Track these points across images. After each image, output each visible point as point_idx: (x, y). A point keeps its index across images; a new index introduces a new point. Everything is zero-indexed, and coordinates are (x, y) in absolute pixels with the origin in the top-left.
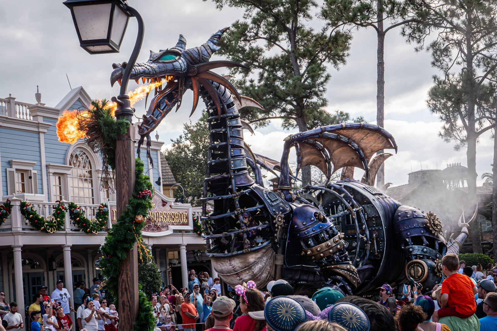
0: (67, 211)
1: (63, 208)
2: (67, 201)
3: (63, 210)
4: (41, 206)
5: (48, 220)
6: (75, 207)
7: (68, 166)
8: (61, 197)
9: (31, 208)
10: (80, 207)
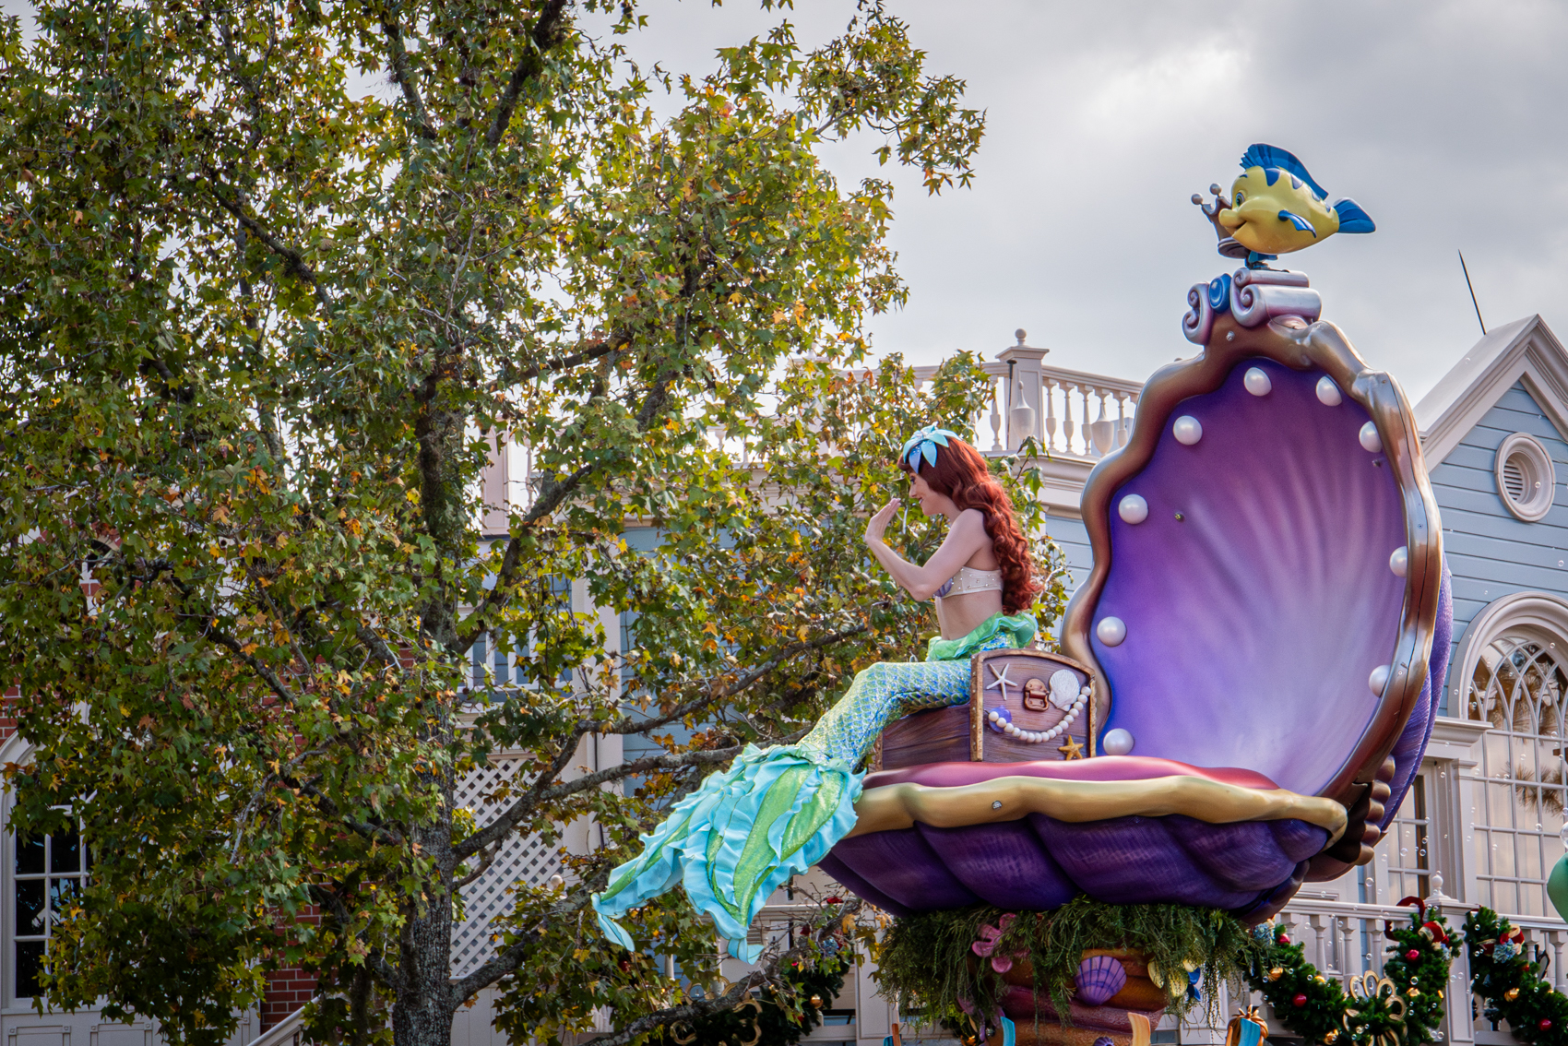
0: (1455, 953)
1: (1438, 935)
2: (1456, 902)
3: (1438, 946)
4: (1324, 921)
5: (1359, 993)
6: (1501, 935)
7: (1464, 720)
8: (1424, 882)
9: (1279, 931)
10: (1526, 930)
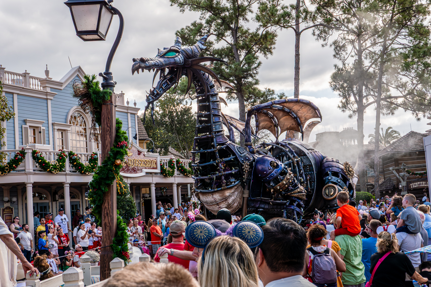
0: (67, 158)
1: (64, 155)
2: (67, 150)
3: (64, 157)
4: (48, 153)
5: (53, 164)
6: (73, 155)
7: (69, 124)
8: (63, 147)
9: (40, 155)
10: (77, 154)
